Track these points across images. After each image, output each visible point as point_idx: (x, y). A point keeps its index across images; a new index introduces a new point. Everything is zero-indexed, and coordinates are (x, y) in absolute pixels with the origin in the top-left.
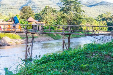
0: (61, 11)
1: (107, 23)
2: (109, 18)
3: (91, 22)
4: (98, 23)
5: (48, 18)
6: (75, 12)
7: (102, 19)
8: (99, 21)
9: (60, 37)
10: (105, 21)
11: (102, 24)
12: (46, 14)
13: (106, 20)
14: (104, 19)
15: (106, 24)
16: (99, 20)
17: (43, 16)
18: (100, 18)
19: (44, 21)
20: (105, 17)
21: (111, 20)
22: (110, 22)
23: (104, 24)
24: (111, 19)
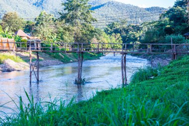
0: (62, 20)
1: (122, 36)
2: (124, 29)
3: (98, 36)
4: (107, 36)
5: (45, 30)
6: (83, 21)
7: (114, 30)
8: (109, 34)
9: (70, 60)
10: (119, 34)
11: (114, 38)
12: (42, 24)
13: (120, 32)
14: (116, 31)
15: (121, 38)
16: (109, 32)
17: (38, 28)
18: (110, 30)
19: (40, 35)
20: (118, 27)
21: (128, 32)
22: (126, 36)
23: (118, 39)
24: (127, 30)
